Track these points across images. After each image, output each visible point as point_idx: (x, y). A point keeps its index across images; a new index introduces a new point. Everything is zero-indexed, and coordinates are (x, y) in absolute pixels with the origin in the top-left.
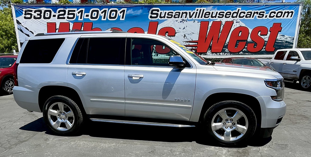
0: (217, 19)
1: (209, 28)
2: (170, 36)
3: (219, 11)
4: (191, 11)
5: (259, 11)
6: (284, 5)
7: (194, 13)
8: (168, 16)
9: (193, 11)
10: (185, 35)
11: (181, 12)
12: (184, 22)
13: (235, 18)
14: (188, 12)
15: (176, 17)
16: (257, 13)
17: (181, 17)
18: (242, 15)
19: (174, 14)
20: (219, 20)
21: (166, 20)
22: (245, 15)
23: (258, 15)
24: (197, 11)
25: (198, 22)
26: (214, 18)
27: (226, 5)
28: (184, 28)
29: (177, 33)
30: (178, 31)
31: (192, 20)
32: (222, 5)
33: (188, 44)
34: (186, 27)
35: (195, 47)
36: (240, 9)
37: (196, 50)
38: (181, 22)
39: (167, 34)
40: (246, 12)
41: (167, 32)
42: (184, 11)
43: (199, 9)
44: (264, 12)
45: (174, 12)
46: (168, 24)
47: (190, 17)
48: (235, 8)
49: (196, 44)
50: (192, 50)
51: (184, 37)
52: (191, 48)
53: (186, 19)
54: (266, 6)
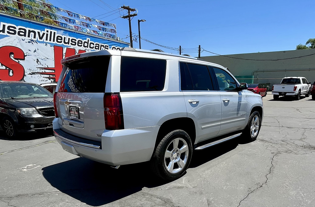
0: (70, 46)
1: (64, 55)
2: (17, 59)
3: (71, 38)
4: (40, 31)
5: (105, 45)
6: (120, 43)
7: (44, 34)
8: (9, 31)
9: (43, 32)
10: (38, 59)
11: (27, 29)
12: (33, 42)
13: (86, 48)
14: (36, 31)
15: (22, 35)
16: (103, 46)
17: (29, 36)
18: (92, 46)
19: (17, 30)
20: (72, 47)
21: (7, 36)
22: (94, 46)
23: (104, 48)
24: (47, 33)
25: (51, 46)
26: (67, 45)
27: (77, 33)
28: (35, 51)
29: (26, 56)
30: (27, 54)
31: (43, 42)
32: (73, 32)
33: (43, 71)
34: (37, 49)
35: (53, 75)
36: (89, 39)
37: (55, 79)
38: (29, 42)
39: (13, 55)
40: (95, 44)
41: (12, 53)
42: (31, 30)
43: (49, 30)
44: (108, 46)
45: (18, 28)
46: (11, 43)
47: (41, 38)
48: (85, 37)
49: (53, 71)
50: (49, 78)
51: (37, 62)
52: (48, 76)
53: (36, 39)
54: (108, 41)
